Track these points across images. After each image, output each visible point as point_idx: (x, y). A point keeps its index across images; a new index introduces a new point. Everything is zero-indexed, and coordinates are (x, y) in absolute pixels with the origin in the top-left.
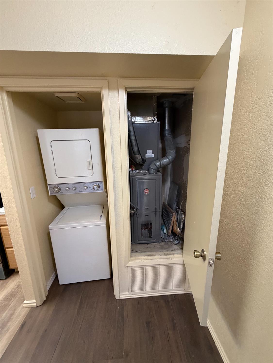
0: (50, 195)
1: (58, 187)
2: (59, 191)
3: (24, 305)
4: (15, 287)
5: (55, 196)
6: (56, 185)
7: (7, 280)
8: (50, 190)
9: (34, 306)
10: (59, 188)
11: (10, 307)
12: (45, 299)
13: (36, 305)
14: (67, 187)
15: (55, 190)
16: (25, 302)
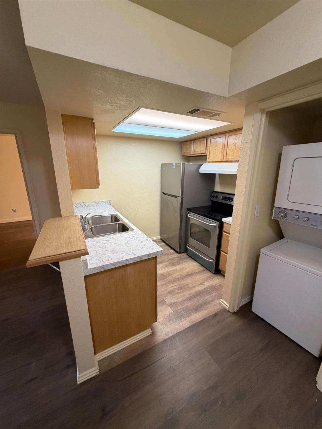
0: (273, 218)
1: (284, 213)
2: (284, 217)
3: (220, 301)
4: (218, 284)
5: (278, 221)
6: (284, 210)
7: (215, 275)
8: (275, 213)
9: (227, 309)
10: (286, 214)
11: (212, 295)
12: (236, 311)
13: (228, 309)
14: (297, 216)
15: (280, 215)
16: (222, 300)
